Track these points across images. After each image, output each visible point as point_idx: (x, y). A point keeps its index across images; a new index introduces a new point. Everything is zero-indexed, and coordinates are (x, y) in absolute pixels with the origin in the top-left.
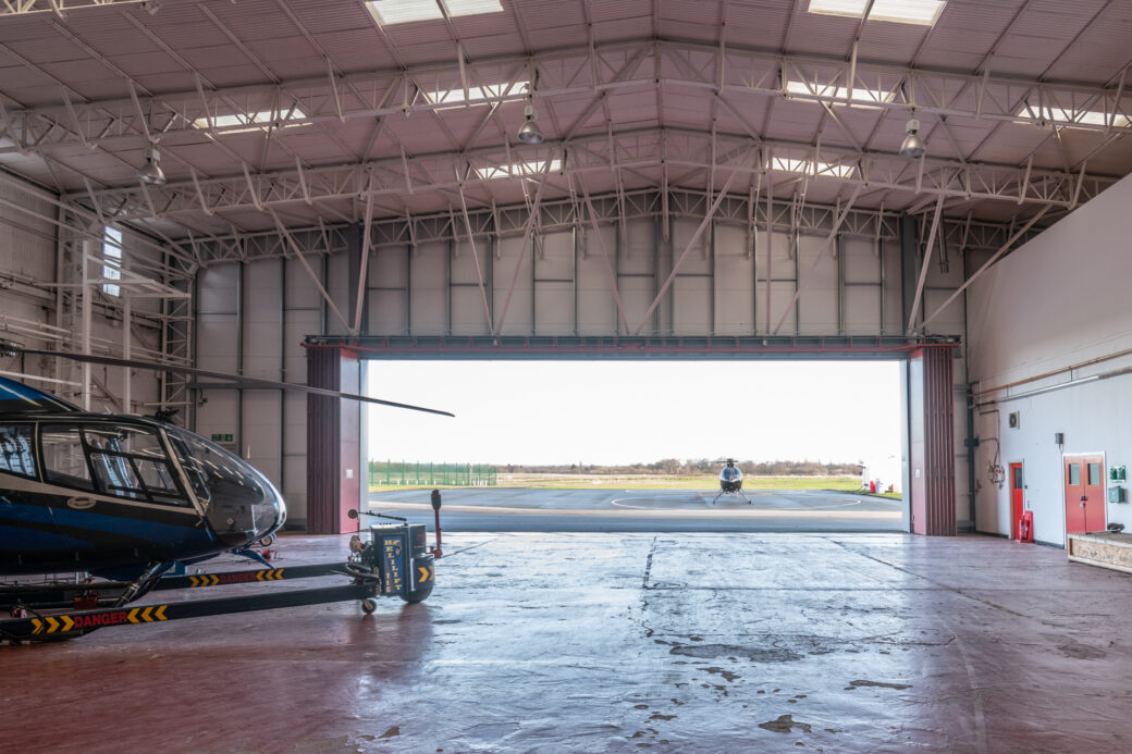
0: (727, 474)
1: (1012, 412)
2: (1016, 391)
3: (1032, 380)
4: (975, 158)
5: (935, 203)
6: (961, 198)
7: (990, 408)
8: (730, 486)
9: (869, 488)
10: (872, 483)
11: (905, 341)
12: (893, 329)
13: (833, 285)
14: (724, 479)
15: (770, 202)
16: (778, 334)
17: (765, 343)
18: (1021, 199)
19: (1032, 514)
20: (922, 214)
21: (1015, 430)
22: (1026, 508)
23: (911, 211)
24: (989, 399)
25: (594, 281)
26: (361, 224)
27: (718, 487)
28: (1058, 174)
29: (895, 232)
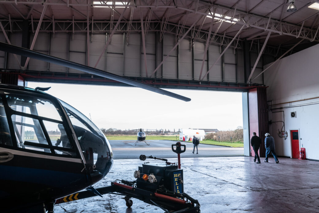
0: (140, 134)
1: (293, 111)
2: (293, 104)
3: (305, 100)
4: (284, 20)
5: (266, 35)
6: (279, 34)
7: (279, 110)
8: (141, 139)
9: (182, 139)
10: (183, 137)
11: (247, 85)
12: (241, 81)
13: (220, 63)
14: (139, 136)
15: (199, 31)
16: (203, 80)
17: (200, 83)
18: (297, 37)
19: (305, 149)
20: (252, 40)
21: (294, 118)
22: (301, 147)
23: (248, 39)
24: (279, 107)
25: (132, 55)
26: (29, 21)
27: (136, 139)
28: (308, 29)
29: (241, 46)
